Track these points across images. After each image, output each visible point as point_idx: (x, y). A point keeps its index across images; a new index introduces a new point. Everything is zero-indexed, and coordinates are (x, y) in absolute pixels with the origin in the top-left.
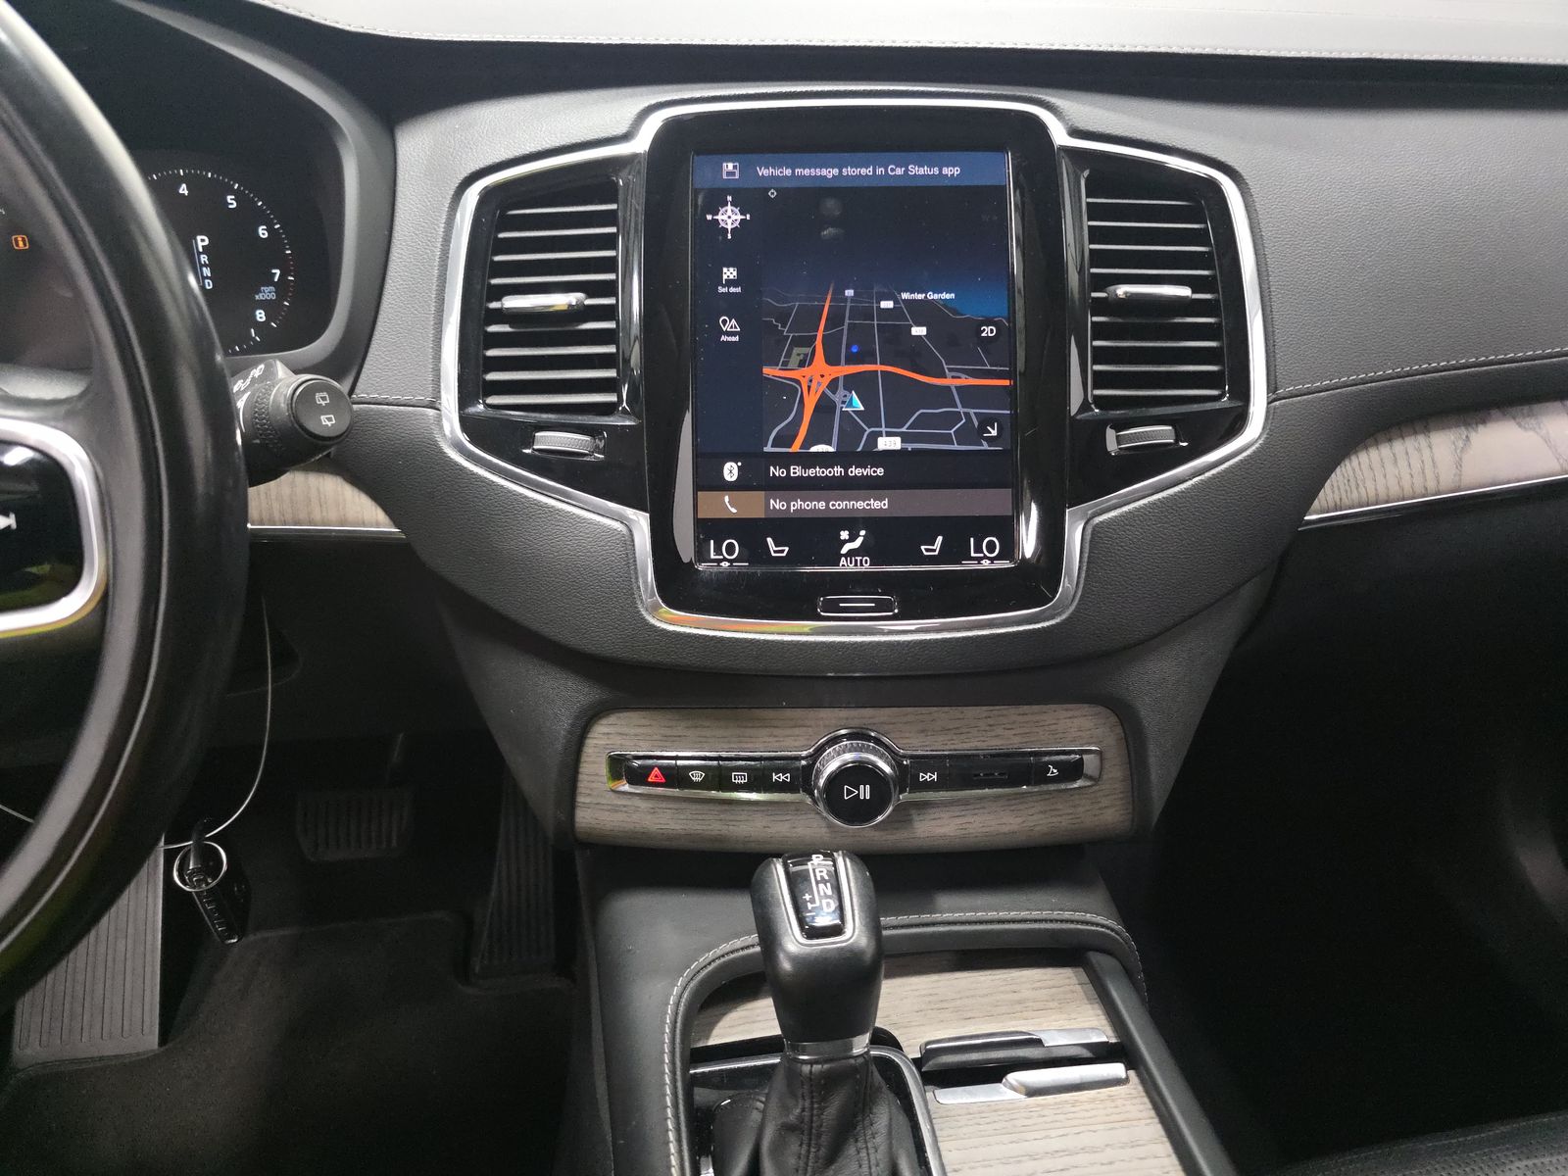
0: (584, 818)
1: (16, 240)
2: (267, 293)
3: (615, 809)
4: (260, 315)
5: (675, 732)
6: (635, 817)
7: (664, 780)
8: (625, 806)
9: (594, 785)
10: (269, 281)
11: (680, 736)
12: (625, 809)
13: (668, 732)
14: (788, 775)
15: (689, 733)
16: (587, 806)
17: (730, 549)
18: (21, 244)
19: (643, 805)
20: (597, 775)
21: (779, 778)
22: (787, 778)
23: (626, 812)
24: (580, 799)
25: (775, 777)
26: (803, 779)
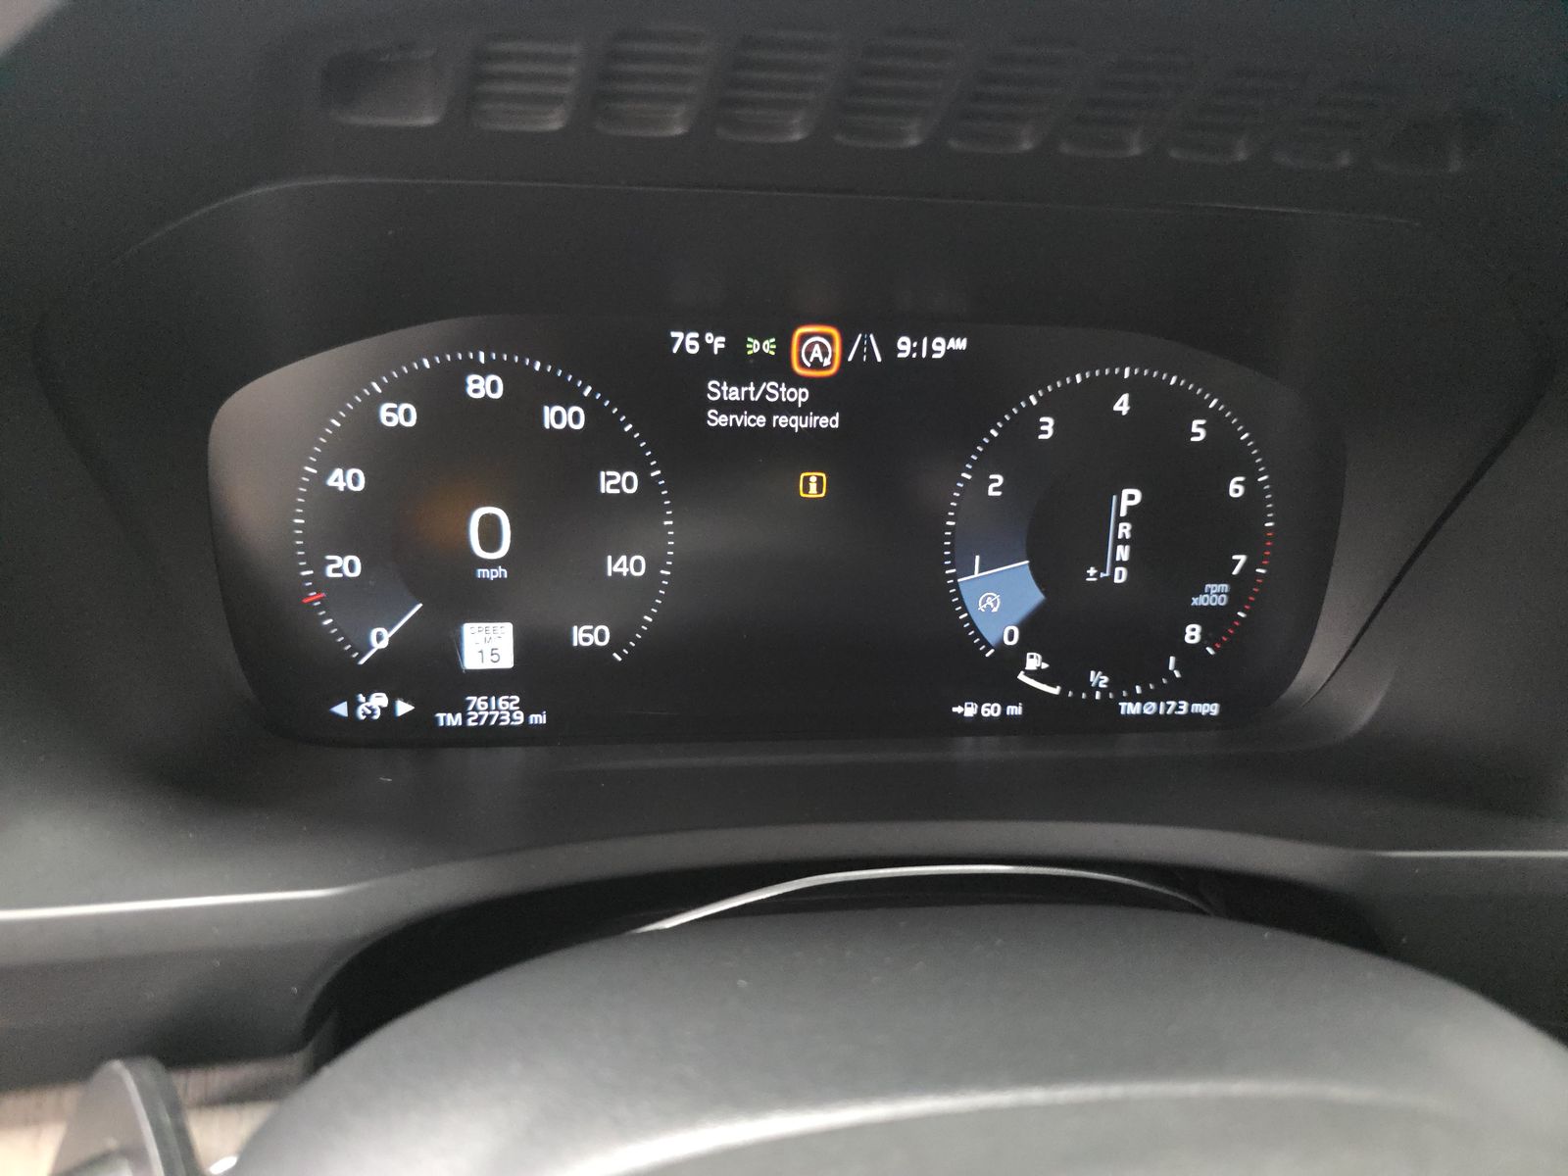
1: (807, 480)
2: (1214, 595)
4: (1193, 634)
10: (1224, 574)
18: (813, 487)
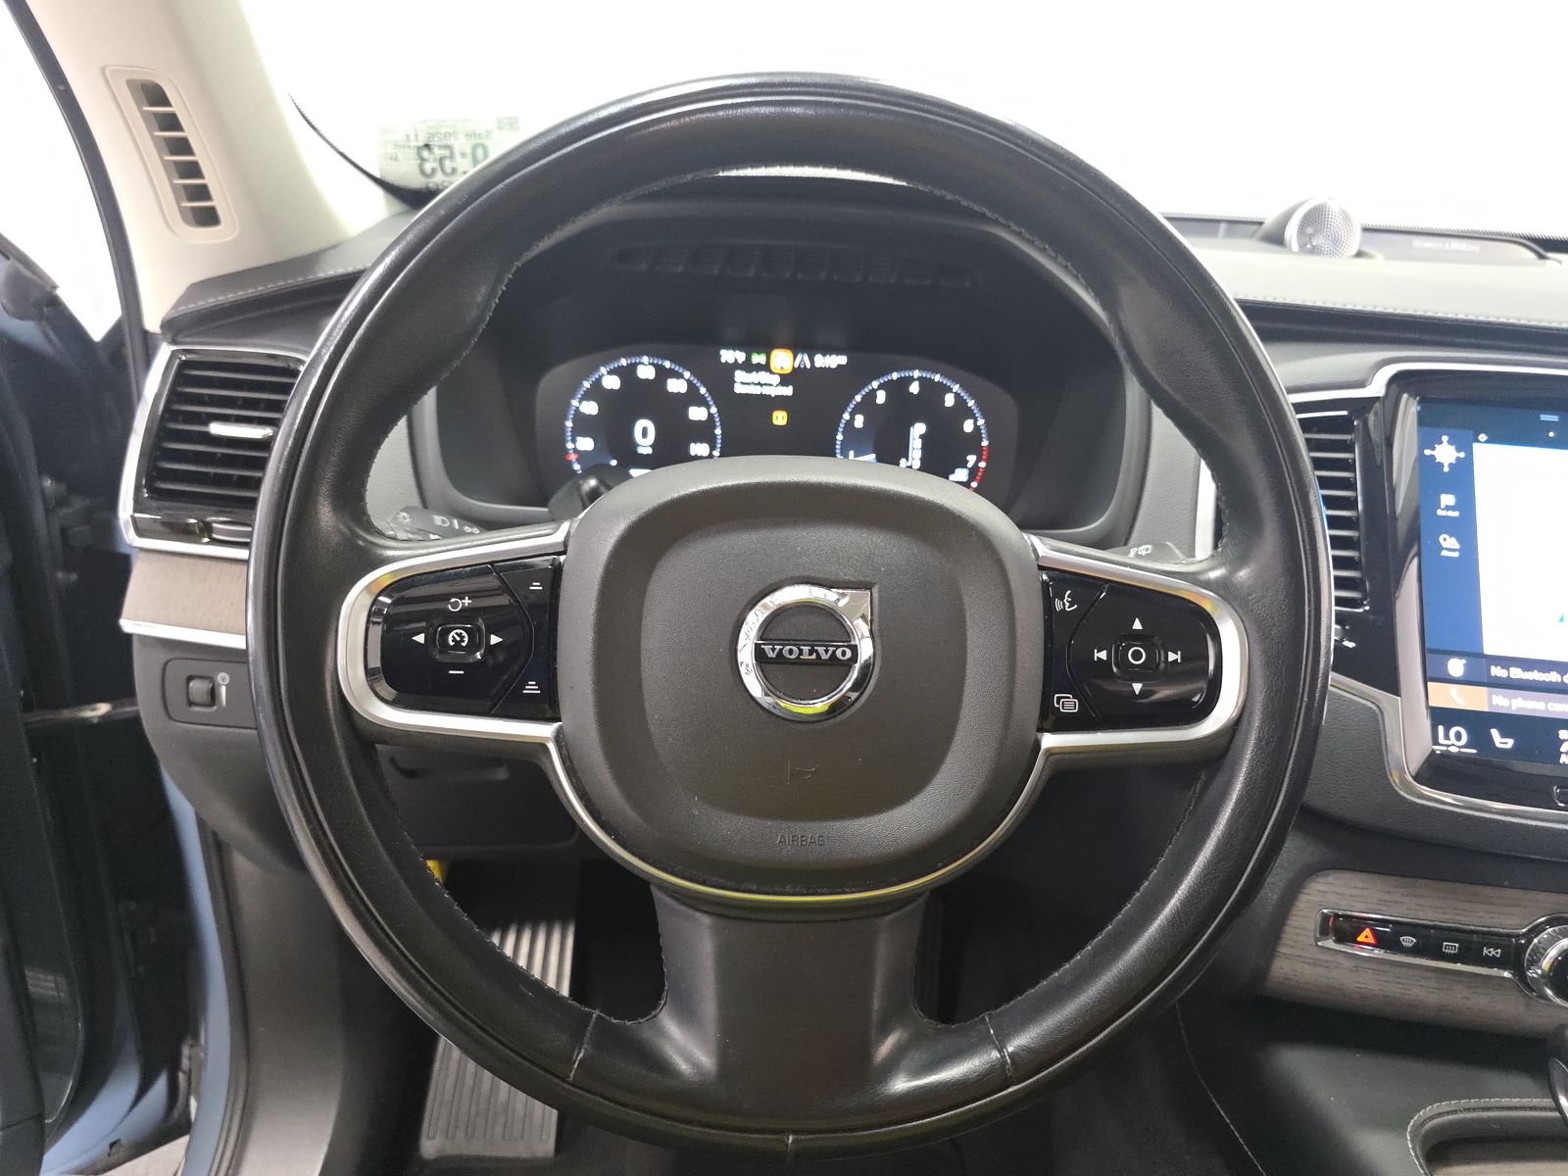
0: (1282, 968)
3: (1316, 963)
5: (1393, 898)
6: (1335, 973)
7: (1373, 941)
8: (1327, 961)
9: (1299, 938)
10: (964, 464)
11: (1396, 902)
12: (1325, 964)
13: (1386, 897)
14: (1499, 951)
15: (1406, 899)
16: (1287, 957)
17: (1458, 736)
19: (1347, 963)
20: (1305, 929)
21: (1490, 952)
22: (1497, 953)
23: (1327, 967)
24: (1282, 950)
25: (1485, 951)
26: (1515, 955)
